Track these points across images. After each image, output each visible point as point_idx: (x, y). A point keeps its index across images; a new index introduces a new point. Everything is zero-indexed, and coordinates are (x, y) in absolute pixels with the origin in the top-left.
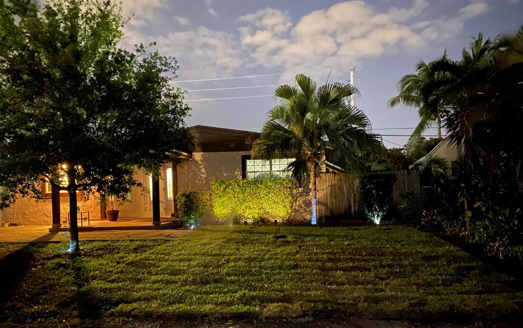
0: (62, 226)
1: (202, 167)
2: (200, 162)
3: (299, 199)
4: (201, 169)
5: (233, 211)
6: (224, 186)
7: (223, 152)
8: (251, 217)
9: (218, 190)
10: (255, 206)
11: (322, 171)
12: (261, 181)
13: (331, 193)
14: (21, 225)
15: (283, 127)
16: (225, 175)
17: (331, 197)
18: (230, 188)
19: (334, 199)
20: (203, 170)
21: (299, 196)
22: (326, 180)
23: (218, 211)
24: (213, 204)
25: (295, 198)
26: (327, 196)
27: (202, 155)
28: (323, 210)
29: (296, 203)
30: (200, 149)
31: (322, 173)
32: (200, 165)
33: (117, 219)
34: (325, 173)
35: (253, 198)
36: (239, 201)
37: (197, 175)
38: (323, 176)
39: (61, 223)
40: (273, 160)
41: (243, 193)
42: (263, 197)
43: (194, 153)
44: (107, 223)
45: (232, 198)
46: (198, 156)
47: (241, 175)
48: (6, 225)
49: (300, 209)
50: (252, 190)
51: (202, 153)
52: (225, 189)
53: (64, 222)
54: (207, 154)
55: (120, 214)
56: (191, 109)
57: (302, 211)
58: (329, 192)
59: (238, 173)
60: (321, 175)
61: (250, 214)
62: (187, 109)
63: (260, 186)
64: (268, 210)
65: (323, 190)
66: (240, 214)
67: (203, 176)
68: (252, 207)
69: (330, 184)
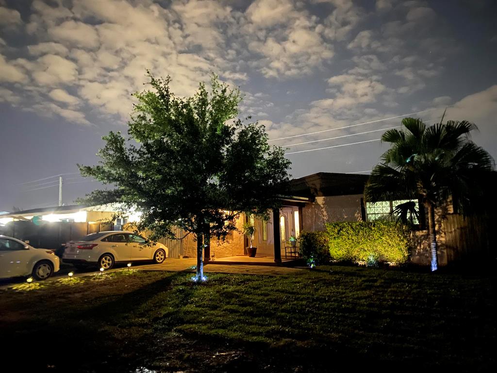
0: (211, 259)
1: (323, 210)
2: (322, 206)
3: (423, 242)
4: (323, 211)
5: (348, 252)
6: (338, 228)
7: (343, 196)
8: (366, 260)
9: (333, 232)
10: (369, 248)
11: (449, 212)
12: (374, 224)
13: (461, 235)
14: (191, 257)
15: (395, 170)
16: (346, 217)
17: (461, 240)
18: (344, 230)
19: (465, 243)
20: (325, 213)
21: (424, 239)
22: (454, 222)
23: (334, 252)
24: (329, 245)
25: (419, 241)
26: (455, 239)
27: (324, 199)
28: (452, 254)
29: (420, 246)
30: (321, 193)
31: (449, 214)
32: (322, 208)
33: (255, 255)
34: (452, 214)
35: (367, 241)
36: (353, 243)
37: (319, 218)
38: (451, 217)
39: (211, 257)
40: (393, 202)
41: (357, 235)
42: (378, 239)
43: (316, 198)
44: (248, 259)
45: (347, 240)
46: (320, 200)
47: (360, 217)
48: (181, 257)
49: (425, 252)
50: (366, 232)
51: (324, 197)
52: (339, 231)
53: (212, 256)
54: (329, 198)
55: (258, 251)
56: (291, 163)
57: (427, 255)
58: (458, 235)
59: (358, 215)
60: (448, 216)
61: (365, 256)
62: (289, 163)
63: (373, 228)
64: (383, 252)
65: (451, 232)
66: (355, 256)
67: (325, 218)
68: (366, 249)
69: (459, 227)
